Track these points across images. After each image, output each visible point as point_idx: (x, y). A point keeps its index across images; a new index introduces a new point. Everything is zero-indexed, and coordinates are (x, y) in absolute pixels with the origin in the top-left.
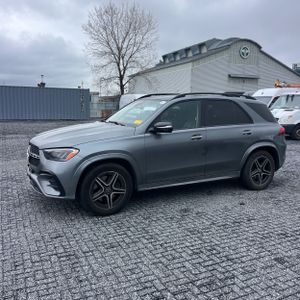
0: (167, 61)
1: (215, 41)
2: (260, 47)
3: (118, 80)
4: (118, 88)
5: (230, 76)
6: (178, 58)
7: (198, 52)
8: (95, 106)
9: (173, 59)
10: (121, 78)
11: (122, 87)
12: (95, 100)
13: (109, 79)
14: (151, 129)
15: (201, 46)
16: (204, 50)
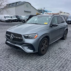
1: (20, 2)
2: (31, 5)
6: (11, 5)
7: (16, 4)
9: (9, 6)
15: (17, 3)
16: (18, 4)
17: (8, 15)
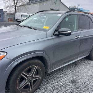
0: (30, 2)
3: (14, 7)
4: (14, 10)
5: (51, 9)
8: (5, 16)
9: (32, 1)
10: (15, 6)
11: (16, 9)
12: (5, 14)
13: (11, 6)
14: (57, 33)
17: (26, 14)
